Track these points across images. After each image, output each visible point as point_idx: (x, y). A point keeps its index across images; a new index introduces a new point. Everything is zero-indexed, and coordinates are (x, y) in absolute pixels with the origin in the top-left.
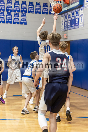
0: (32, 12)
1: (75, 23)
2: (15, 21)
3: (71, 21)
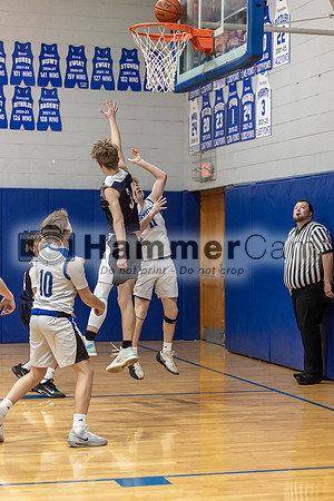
0: (82, 84)
2: (17, 118)
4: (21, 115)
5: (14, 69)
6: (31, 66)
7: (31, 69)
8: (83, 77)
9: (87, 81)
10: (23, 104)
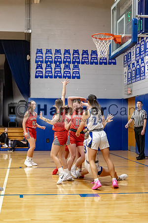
0: (87, 63)
1: (140, 73)
2: (65, 75)
3: (136, 70)
5: (64, 58)
10: (67, 70)
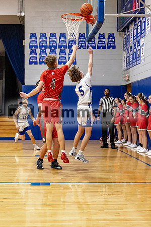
0: (84, 47)
3: (133, 54)
4: (62, 59)
5: (59, 43)
6: (66, 41)
7: (66, 43)
8: (84, 45)
9: (86, 46)
10: (62, 55)
